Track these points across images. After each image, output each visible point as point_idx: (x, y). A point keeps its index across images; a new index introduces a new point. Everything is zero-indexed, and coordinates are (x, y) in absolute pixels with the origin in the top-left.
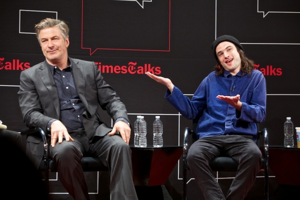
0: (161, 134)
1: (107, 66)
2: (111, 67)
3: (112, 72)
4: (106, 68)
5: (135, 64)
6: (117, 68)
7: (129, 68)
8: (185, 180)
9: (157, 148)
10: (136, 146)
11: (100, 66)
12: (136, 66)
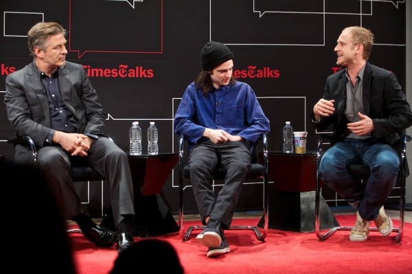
1: (96, 70)
2: (101, 70)
3: (102, 75)
4: (95, 72)
5: (126, 67)
6: (107, 71)
7: (120, 71)
8: (182, 187)
9: (152, 156)
10: (131, 154)
11: (89, 70)
12: (127, 69)
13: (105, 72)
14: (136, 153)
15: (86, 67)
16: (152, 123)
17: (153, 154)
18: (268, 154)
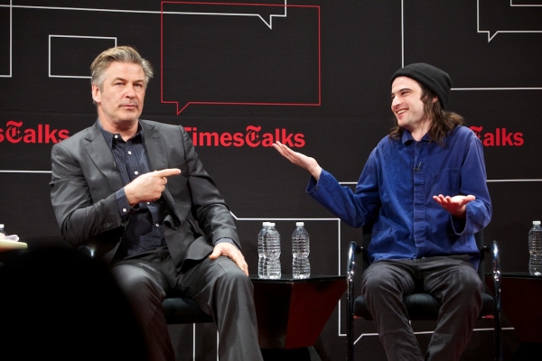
0: (306, 254)
1: (207, 134)
2: (215, 134)
3: (216, 144)
4: (205, 138)
5: (259, 129)
6: (226, 137)
7: (247, 137)
8: (351, 337)
9: (299, 280)
11: (195, 134)
12: (261, 133)
13: (222, 139)
14: (274, 274)
15: (190, 129)
16: (300, 225)
17: (302, 277)
18: (501, 277)
